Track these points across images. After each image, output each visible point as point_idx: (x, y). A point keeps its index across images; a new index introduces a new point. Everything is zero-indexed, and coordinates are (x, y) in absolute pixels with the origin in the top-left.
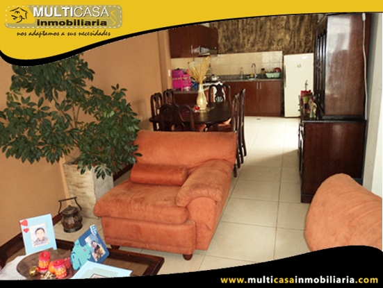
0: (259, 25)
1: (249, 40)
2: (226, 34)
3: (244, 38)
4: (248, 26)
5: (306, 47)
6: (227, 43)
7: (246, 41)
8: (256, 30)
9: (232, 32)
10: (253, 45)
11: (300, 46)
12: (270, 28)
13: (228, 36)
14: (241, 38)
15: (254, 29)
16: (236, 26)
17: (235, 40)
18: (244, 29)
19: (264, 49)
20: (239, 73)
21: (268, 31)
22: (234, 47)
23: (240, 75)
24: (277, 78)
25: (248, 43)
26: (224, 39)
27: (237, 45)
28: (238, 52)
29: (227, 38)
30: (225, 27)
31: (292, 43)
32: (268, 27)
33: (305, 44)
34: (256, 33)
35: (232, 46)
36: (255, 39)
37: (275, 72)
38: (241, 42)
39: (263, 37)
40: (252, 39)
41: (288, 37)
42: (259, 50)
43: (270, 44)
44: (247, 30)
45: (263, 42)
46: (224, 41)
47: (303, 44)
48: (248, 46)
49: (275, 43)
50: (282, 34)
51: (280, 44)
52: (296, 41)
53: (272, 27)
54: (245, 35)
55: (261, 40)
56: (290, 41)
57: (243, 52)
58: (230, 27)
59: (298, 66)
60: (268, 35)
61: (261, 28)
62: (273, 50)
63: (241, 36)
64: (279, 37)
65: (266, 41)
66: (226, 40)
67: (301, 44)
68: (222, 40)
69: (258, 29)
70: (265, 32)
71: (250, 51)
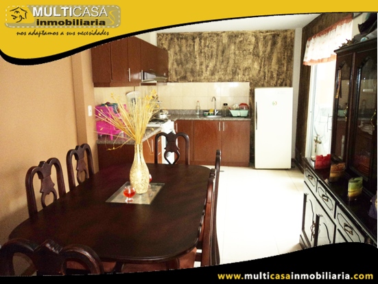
0: (220, 48)
1: (207, 66)
2: (179, 57)
3: (201, 64)
4: (206, 49)
5: (278, 79)
6: (179, 69)
7: (204, 67)
8: (217, 55)
9: (185, 55)
10: (213, 74)
11: (272, 77)
12: (235, 53)
13: (181, 59)
14: (198, 63)
15: (214, 53)
16: (192, 48)
17: (189, 66)
18: (201, 52)
19: (227, 78)
20: (194, 108)
21: (232, 56)
22: (189, 74)
23: (196, 111)
24: (245, 117)
25: (206, 71)
26: (175, 63)
27: (192, 72)
28: (193, 81)
29: (180, 63)
30: (177, 48)
31: (262, 73)
32: (232, 51)
33: (277, 75)
34: (217, 58)
35: (186, 73)
36: (216, 65)
37: (242, 109)
38: (198, 68)
39: (225, 63)
40: (211, 65)
41: (256, 66)
42: (220, 80)
43: (235, 73)
44: (205, 53)
45: (225, 70)
46: (175, 66)
47: (275, 75)
48: (207, 74)
49: (241, 72)
50: (250, 61)
51: (246, 74)
52: (266, 70)
53: (237, 52)
54: (203, 59)
55: (222, 67)
56: (260, 71)
57: (200, 81)
58: (184, 49)
59: (273, 104)
60: (231, 62)
61: (223, 52)
62: (238, 81)
63: (198, 61)
64: (246, 64)
65: (229, 69)
66: (178, 65)
67: (272, 75)
68: (173, 64)
69: (220, 53)
70: (228, 59)
71: (209, 80)
